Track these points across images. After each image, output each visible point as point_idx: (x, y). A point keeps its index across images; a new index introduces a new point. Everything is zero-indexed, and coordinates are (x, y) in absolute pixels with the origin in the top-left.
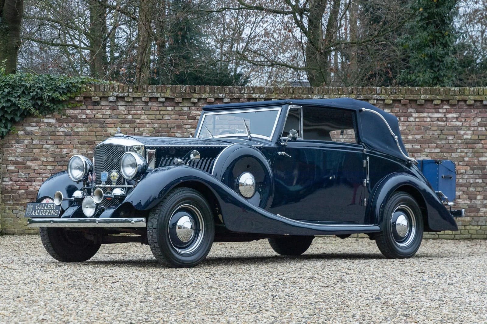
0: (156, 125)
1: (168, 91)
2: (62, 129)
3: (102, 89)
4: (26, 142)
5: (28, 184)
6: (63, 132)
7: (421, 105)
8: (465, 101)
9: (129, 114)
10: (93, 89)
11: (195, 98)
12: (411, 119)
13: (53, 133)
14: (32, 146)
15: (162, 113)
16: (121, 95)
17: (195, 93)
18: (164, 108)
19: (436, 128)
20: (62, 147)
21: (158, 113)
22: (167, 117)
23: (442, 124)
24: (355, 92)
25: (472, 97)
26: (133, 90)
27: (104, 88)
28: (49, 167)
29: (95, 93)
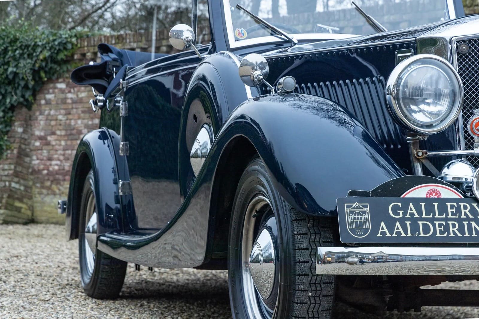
1: (144, 39)
2: (70, 95)
3: (92, 42)
4: (46, 112)
5: (48, 163)
6: (71, 99)
10: (86, 44)
11: (165, 46)
13: (64, 101)
14: (50, 118)
17: (164, 39)
20: (70, 117)
26: (115, 41)
27: (94, 41)
28: (63, 143)
29: (87, 49)
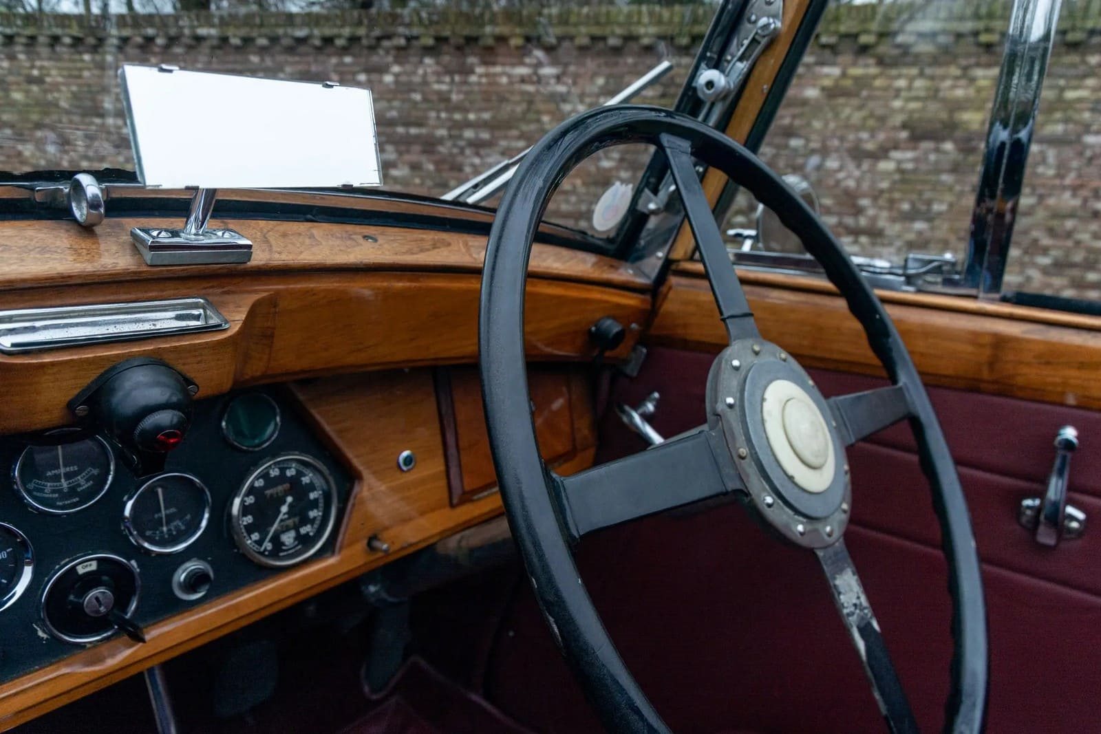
0: (74, 88)
7: (489, 50)
8: (572, 38)
9: (33, 67)
12: (473, 78)
15: (79, 65)
16: (8, 31)
18: (77, 57)
19: (517, 98)
21: (70, 65)
22: (86, 74)
23: (530, 88)
24: (365, 21)
25: (583, 29)
